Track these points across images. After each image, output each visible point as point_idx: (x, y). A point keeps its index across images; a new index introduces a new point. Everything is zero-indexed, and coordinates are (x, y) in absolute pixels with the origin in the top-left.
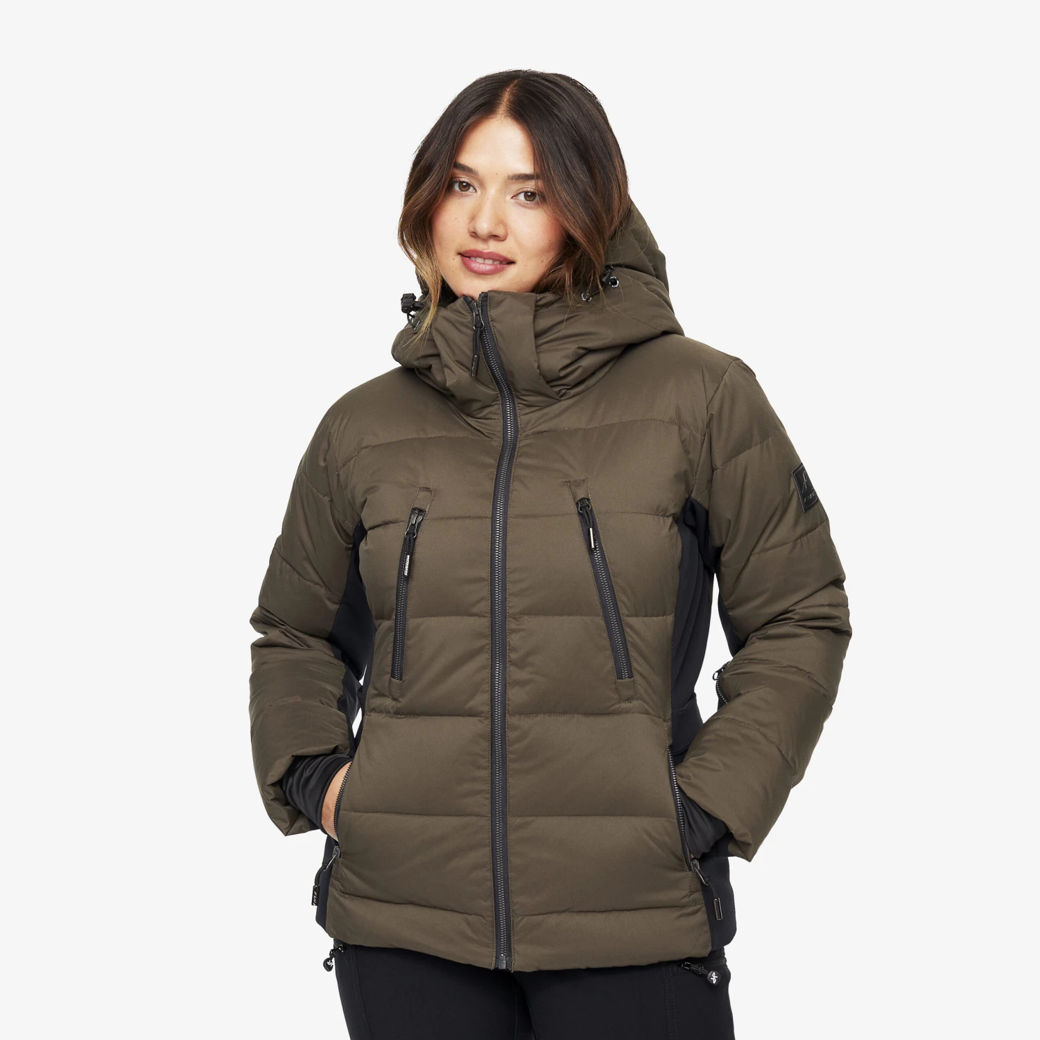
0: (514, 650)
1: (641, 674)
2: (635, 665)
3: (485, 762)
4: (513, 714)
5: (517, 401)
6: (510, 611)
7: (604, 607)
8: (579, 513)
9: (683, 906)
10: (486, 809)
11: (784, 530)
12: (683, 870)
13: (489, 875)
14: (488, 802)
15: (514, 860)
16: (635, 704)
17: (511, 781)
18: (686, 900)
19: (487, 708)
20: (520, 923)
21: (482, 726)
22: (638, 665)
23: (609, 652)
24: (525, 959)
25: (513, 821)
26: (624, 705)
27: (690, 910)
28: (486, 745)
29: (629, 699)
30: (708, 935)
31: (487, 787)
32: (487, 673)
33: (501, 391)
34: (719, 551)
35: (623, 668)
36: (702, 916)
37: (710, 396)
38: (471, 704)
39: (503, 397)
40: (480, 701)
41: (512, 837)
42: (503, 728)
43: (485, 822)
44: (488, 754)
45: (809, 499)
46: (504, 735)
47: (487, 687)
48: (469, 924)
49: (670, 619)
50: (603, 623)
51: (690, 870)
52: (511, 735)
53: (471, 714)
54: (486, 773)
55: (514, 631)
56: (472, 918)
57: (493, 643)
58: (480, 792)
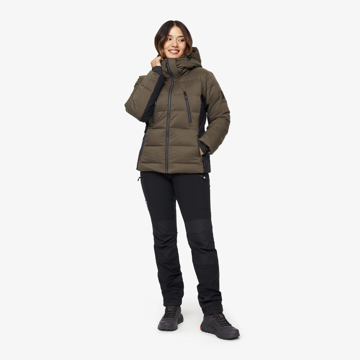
0: (171, 117)
1: (193, 122)
2: (192, 120)
3: (165, 136)
4: (170, 128)
5: (173, 77)
6: (171, 110)
7: (188, 110)
8: (184, 94)
9: (199, 164)
10: (165, 145)
11: (219, 102)
12: (199, 157)
13: (165, 156)
14: (165, 144)
15: (169, 154)
16: (192, 128)
17: (169, 140)
18: (199, 162)
19: (166, 127)
20: (169, 165)
21: (165, 130)
22: (193, 120)
23: (188, 118)
24: (170, 171)
25: (169, 147)
26: (190, 128)
27: (200, 164)
28: (165, 133)
29: (191, 127)
30: (203, 170)
31: (165, 141)
32: (166, 121)
33: (170, 76)
34: (208, 105)
35: (190, 121)
36: (202, 166)
37: (206, 77)
38: (163, 126)
39: (171, 77)
40: (165, 126)
41: (169, 149)
42: (168, 130)
43: (165, 147)
44: (166, 135)
45: (223, 97)
46: (168, 132)
47: (166, 123)
48: (161, 165)
49: (199, 114)
50: (187, 113)
51: (200, 157)
52: (170, 132)
53: (163, 128)
54: (165, 138)
55: (171, 113)
56: (161, 164)
57: (168, 116)
58: (164, 142)
